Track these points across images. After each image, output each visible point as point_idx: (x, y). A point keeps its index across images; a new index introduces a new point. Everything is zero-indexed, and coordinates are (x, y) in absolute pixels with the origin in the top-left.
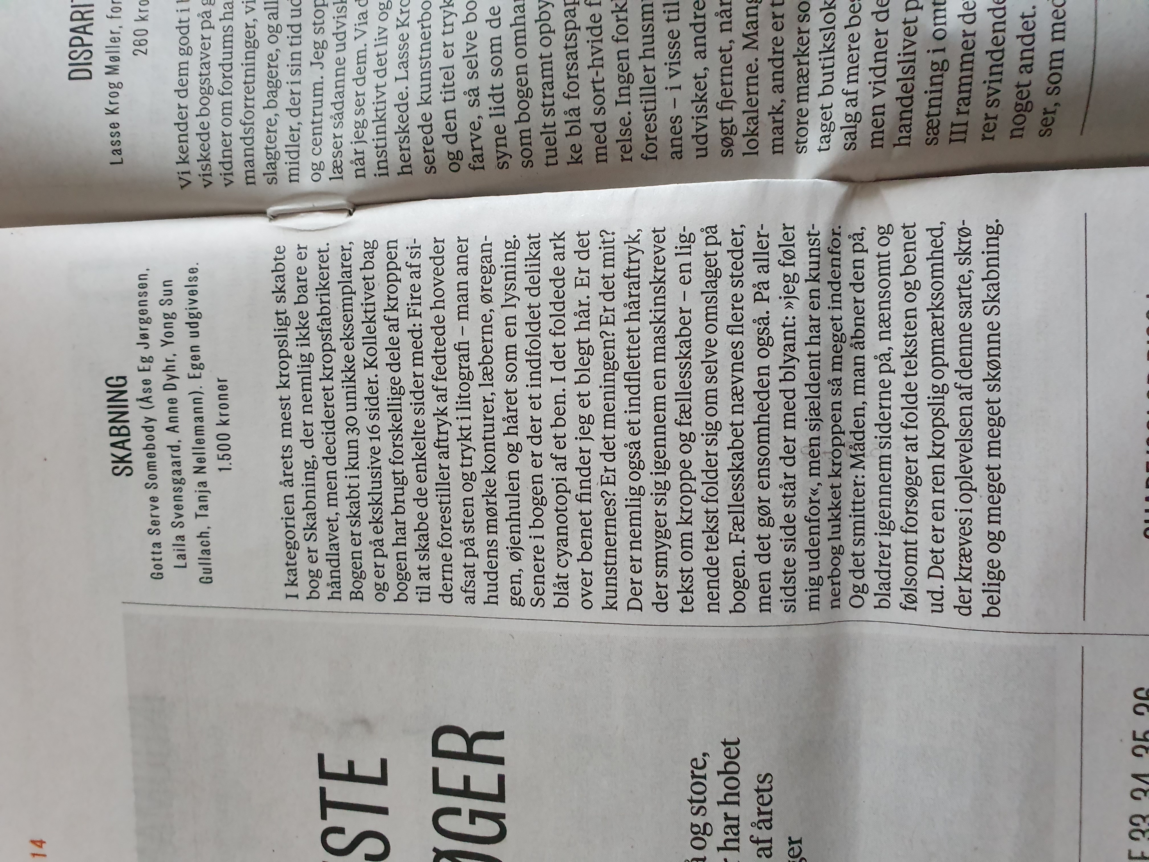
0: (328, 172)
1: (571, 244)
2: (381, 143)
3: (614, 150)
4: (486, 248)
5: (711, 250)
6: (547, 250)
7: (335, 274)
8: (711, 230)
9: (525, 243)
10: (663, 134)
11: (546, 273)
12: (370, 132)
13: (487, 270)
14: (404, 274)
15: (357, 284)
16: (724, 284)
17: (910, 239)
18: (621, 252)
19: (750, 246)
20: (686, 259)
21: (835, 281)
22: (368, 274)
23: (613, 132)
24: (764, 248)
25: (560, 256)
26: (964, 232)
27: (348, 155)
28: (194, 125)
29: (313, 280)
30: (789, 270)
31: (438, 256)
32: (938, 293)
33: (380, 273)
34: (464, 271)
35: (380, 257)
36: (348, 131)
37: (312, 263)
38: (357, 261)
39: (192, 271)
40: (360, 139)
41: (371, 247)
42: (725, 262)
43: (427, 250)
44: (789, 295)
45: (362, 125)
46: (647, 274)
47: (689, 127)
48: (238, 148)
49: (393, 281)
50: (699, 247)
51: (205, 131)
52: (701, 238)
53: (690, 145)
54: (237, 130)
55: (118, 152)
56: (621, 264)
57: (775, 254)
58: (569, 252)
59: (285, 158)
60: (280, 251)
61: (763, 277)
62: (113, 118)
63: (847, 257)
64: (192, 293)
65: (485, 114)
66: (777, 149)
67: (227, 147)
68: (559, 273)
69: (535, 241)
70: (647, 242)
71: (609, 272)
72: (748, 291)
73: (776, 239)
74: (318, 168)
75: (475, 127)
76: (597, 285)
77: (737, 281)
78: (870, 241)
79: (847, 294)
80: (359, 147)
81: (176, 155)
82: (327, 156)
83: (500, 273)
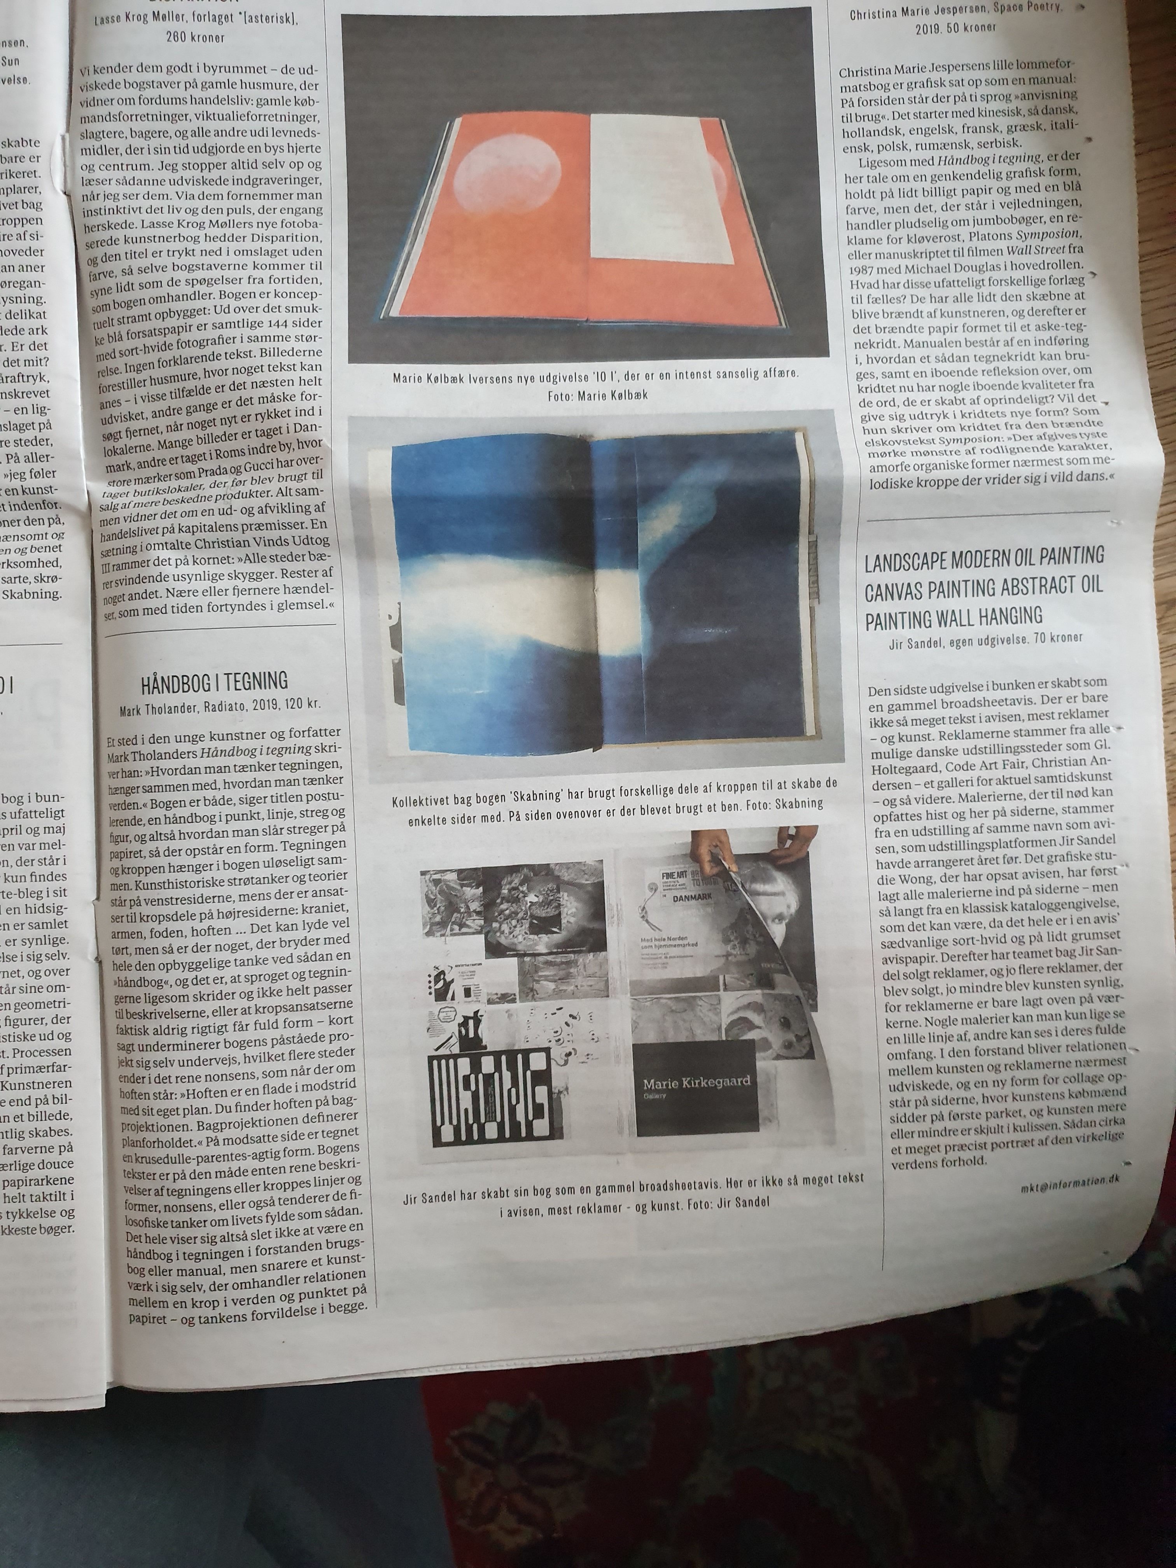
0: (86, 175)
1: (39, 339)
2: (103, 212)
3: (102, 365)
4: (37, 284)
5: (36, 426)
6: (35, 323)
7: (20, 182)
8: (49, 426)
9: (40, 309)
10: (111, 396)
11: (21, 323)
12: (110, 204)
13: (22, 285)
14: (19, 229)
15: (13, 198)
16: (15, 435)
17: (52, 549)
18: (34, 370)
19: (41, 450)
20: (30, 411)
21: (27, 506)
22: (20, 205)
23: (111, 364)
24: (40, 459)
25: (32, 332)
26: (55, 579)
27: (97, 189)
28: (118, 77)
29: (15, 167)
30: (28, 475)
31: (31, 252)
32: (17, 565)
33: (20, 213)
34: (22, 269)
35: (31, 213)
36: (113, 189)
37: (26, 166)
38: (28, 197)
39: (25, 79)
40: (106, 197)
41: (37, 206)
42: (29, 435)
43: (35, 244)
44: (13, 476)
45: (115, 198)
46: (20, 387)
47: (115, 411)
48: (102, 110)
49: (14, 222)
50: (38, 418)
51: (114, 85)
52: (43, 419)
53: (106, 413)
54: (115, 109)
55: (102, 22)
56: (26, 371)
57: (37, 466)
58: (35, 337)
59: (97, 144)
60: (36, 143)
61: (22, 459)
62: (123, 17)
63: (45, 514)
64: (9, 80)
65: (118, 280)
66: (110, 469)
67: (104, 103)
68: (18, 331)
69: (42, 315)
70: (40, 386)
71: (21, 363)
72: (12, 450)
73: (46, 466)
74: (90, 168)
75: (110, 274)
76: (13, 356)
77: (18, 443)
78: (56, 528)
79: (22, 514)
80: (101, 197)
81: (99, 65)
82: (98, 174)
83: (20, 293)
